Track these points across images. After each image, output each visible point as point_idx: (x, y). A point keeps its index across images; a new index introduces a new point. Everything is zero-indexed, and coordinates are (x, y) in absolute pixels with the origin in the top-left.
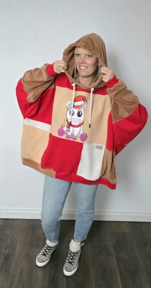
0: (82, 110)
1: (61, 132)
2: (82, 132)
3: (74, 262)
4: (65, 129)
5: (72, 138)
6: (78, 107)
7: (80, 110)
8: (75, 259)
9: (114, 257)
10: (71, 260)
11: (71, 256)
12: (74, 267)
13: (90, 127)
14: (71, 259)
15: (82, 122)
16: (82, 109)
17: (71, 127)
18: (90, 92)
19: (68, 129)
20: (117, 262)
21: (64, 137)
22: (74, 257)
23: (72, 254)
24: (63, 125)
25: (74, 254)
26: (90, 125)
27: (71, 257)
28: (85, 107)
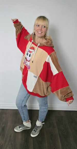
6: (30, 52)
8: (37, 130)
9: (57, 128)
10: (35, 130)
11: (36, 128)
12: (36, 133)
13: (32, 62)
15: (30, 60)
16: (32, 53)
17: (27, 61)
18: (37, 46)
20: (58, 131)
21: (25, 65)
23: (37, 127)
26: (33, 61)
28: (33, 53)
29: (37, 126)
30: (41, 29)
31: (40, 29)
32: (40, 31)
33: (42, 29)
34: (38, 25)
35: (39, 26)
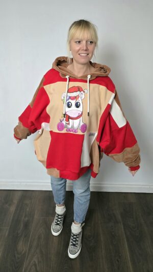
0: (80, 100)
1: (61, 126)
2: (82, 124)
3: (77, 244)
4: (64, 122)
5: (72, 131)
6: (75, 98)
7: (78, 101)
8: (78, 241)
10: (74, 243)
12: (78, 249)
14: (75, 241)
15: (81, 113)
17: (70, 120)
19: (68, 123)
21: (64, 131)
22: (77, 239)
23: (75, 237)
24: (62, 119)
25: (76, 236)
26: (88, 113)
27: (74, 240)
28: (83, 98)
29: (74, 235)
30: (87, 48)
31: (85, 48)
32: (85, 52)
33: (89, 48)
34: (78, 40)
35: (82, 42)
